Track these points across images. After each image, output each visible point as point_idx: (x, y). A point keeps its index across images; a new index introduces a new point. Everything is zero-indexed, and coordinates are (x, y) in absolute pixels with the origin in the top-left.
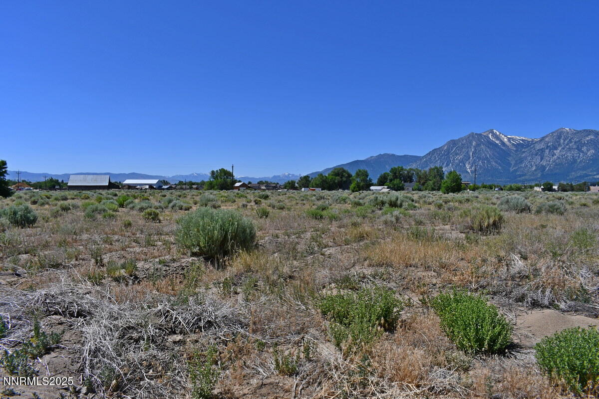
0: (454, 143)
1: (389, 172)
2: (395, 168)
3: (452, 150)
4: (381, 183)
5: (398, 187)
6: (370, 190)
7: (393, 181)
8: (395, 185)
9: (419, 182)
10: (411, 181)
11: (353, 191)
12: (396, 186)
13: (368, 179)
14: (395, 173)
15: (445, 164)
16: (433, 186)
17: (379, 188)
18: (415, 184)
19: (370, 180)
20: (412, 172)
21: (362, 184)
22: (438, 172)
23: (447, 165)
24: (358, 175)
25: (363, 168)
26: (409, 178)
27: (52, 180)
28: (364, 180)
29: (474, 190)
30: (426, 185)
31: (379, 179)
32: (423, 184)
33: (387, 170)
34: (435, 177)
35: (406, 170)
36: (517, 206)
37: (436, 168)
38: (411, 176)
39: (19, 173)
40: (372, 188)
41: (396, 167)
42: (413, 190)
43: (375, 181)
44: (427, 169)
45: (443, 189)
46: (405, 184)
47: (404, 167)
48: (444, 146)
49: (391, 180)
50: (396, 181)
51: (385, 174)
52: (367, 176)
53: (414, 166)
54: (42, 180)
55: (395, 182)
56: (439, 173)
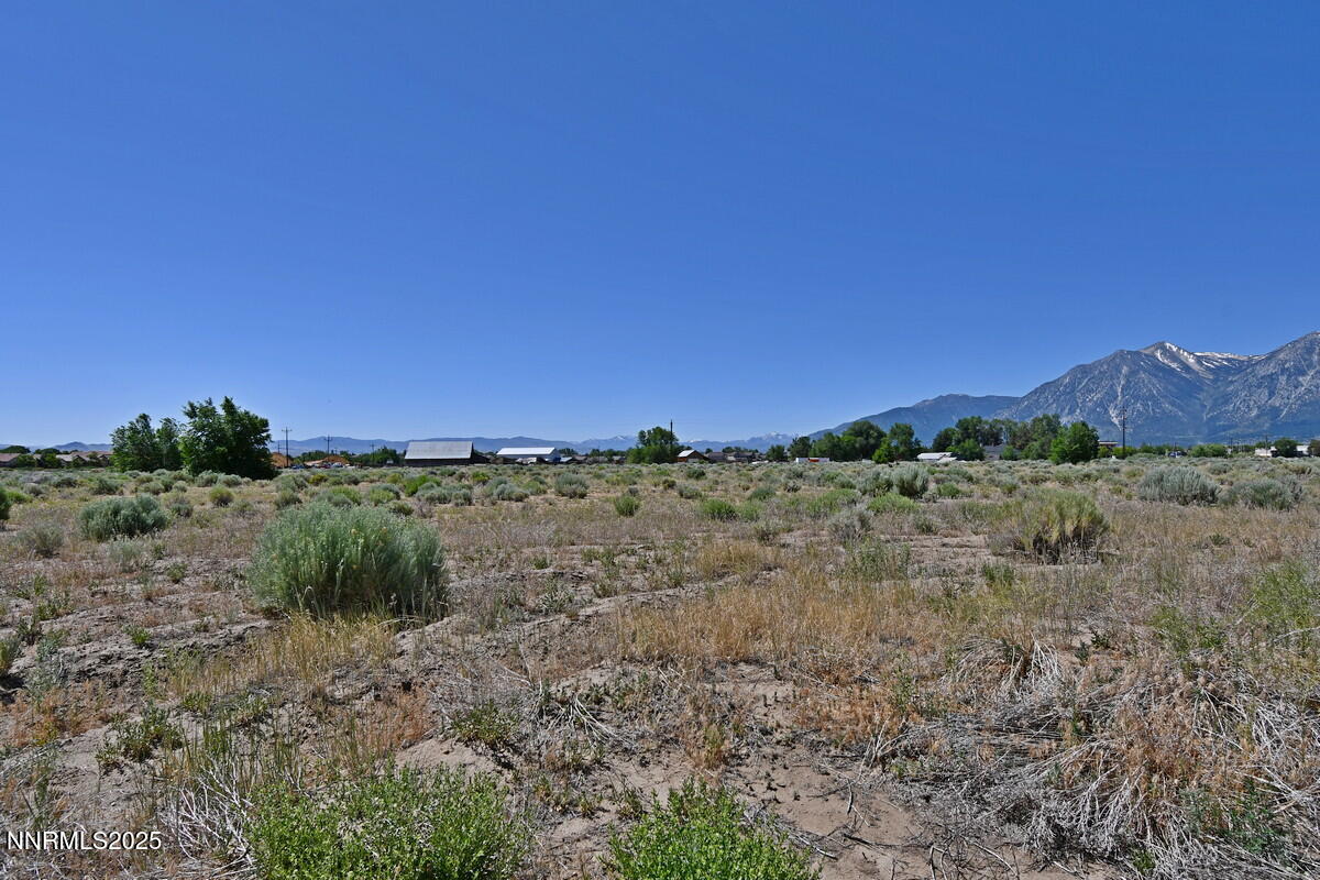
0: (1084, 370)
1: (954, 427)
2: (965, 419)
3: (1080, 383)
4: (940, 446)
5: (972, 453)
6: (918, 460)
7: (962, 444)
8: (965, 451)
9: (1014, 444)
10: (997, 442)
11: (878, 462)
12: (967, 453)
13: (913, 440)
14: (967, 429)
15: (1067, 411)
16: (1040, 451)
17: (936, 456)
18: (1004, 448)
19: (917, 442)
20: (998, 426)
21: (902, 449)
22: (1049, 424)
23: (1071, 412)
24: (894, 433)
25: (905, 421)
26: (993, 438)
27: (385, 450)
28: (907, 443)
29: (1122, 457)
30: (1026, 449)
31: (935, 440)
32: (1021, 448)
33: (951, 423)
34: (1044, 434)
35: (986, 422)
36: (1181, 488)
37: (1046, 417)
38: (997, 434)
39: (329, 440)
40: (921, 456)
41: (969, 417)
42: (1001, 458)
43: (929, 444)
44: (1029, 421)
45: (1055, 455)
46: (986, 447)
47: (984, 419)
48: (1064, 377)
49: (958, 442)
50: (969, 443)
51: (946, 430)
52: (911, 435)
53: (1004, 415)
54: (369, 451)
55: (966, 445)
56: (1052, 426)
